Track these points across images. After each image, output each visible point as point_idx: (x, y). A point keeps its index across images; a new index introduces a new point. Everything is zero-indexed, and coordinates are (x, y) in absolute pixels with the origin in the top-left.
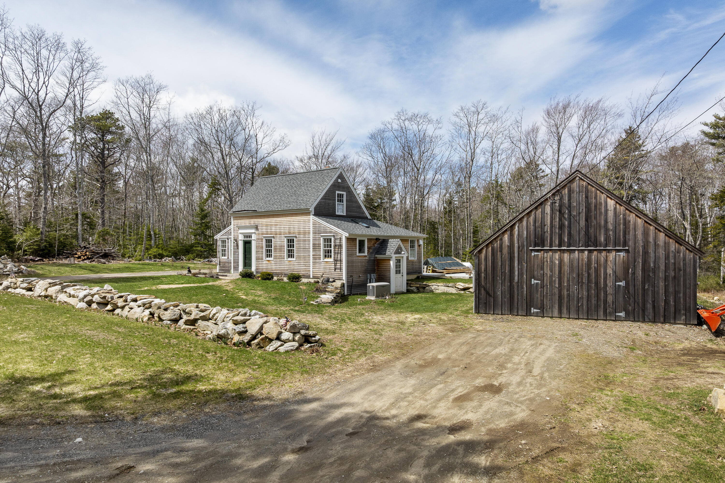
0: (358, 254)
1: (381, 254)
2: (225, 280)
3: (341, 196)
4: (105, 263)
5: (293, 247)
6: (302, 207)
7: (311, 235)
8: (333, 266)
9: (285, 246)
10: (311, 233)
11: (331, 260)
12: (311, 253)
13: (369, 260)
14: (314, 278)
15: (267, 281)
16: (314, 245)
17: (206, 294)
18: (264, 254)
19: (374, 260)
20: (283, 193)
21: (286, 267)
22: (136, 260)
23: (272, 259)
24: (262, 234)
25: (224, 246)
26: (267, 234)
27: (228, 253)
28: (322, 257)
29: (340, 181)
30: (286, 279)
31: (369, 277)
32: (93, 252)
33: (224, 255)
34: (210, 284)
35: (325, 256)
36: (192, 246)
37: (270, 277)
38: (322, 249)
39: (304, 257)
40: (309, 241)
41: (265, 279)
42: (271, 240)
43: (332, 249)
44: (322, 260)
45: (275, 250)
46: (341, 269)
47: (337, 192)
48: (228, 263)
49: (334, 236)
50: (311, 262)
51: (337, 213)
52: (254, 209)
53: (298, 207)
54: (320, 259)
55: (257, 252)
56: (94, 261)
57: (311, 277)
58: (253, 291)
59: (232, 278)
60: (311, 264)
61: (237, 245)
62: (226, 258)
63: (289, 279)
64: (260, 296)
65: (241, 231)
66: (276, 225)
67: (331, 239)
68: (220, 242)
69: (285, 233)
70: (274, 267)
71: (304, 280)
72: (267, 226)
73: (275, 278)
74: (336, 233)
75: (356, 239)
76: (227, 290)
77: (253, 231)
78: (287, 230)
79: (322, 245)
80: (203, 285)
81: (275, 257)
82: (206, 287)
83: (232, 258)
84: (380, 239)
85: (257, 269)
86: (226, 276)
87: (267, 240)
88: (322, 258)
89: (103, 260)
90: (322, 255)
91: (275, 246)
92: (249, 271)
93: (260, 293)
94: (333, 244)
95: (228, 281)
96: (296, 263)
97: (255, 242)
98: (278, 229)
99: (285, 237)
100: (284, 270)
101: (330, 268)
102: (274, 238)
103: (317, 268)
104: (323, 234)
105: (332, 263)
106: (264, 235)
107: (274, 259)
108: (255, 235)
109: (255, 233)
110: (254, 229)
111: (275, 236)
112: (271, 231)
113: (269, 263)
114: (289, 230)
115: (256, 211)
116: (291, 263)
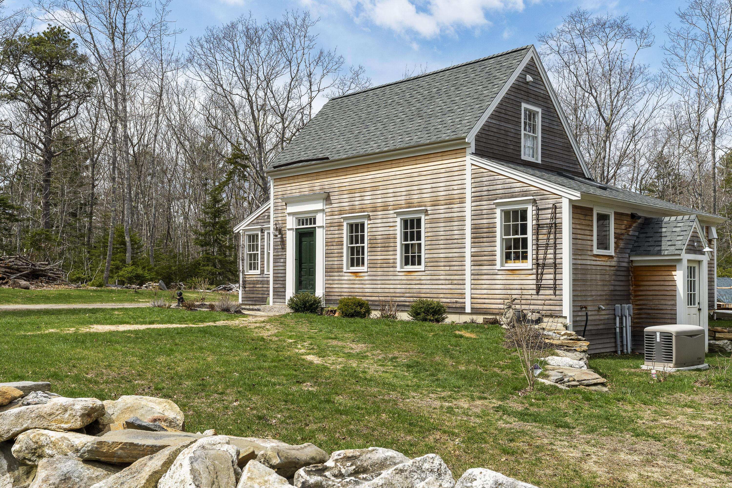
0: (596, 251)
1: (648, 253)
2: (256, 316)
3: (531, 115)
4: (27, 288)
5: (419, 238)
6: (444, 137)
7: (468, 205)
8: (531, 281)
9: (398, 236)
10: (468, 199)
11: (528, 264)
12: (468, 251)
13: (618, 269)
14: (475, 311)
15: (358, 319)
16: (476, 229)
17: (201, 348)
18: (345, 258)
19: (628, 270)
20: (388, 117)
21: (400, 288)
22: (93, 285)
23: (364, 268)
24: (341, 212)
25: (253, 247)
26: (352, 211)
27: (262, 261)
28: (498, 258)
29: (529, 78)
30: (404, 316)
31: (618, 313)
32: (9, 268)
33: (253, 266)
34: (220, 323)
35: (508, 257)
36: (197, 264)
37: (363, 310)
38: (498, 239)
39: (449, 260)
40: (462, 219)
41: (352, 316)
42: (363, 225)
43: (530, 235)
44: (498, 267)
45: (372, 247)
46: (555, 288)
47: (524, 105)
48: (262, 282)
49: (534, 201)
50: (468, 272)
51: (523, 157)
52: (321, 156)
53: (434, 139)
54: (492, 263)
55: (328, 255)
56: (7, 283)
57: (468, 309)
58: (335, 342)
59: (271, 314)
60: (468, 277)
61: (283, 242)
62: (258, 272)
63: (416, 314)
64: (361, 357)
65: (291, 209)
66: (374, 189)
67: (524, 212)
68: (246, 238)
69: (397, 206)
70: (368, 288)
71: (450, 319)
72: (351, 192)
73: (375, 314)
74: (541, 193)
75: (591, 210)
76: (263, 339)
77: (319, 206)
78: (402, 200)
79: (498, 229)
80: (201, 325)
81: (373, 265)
82: (204, 331)
83: (271, 272)
84: (639, 217)
85: (327, 294)
86: (259, 310)
87: (351, 226)
88: (498, 262)
89: (23, 283)
90: (498, 253)
91: (373, 239)
92: (311, 297)
93: (358, 347)
94: (530, 223)
95: (262, 319)
96: (429, 277)
97: (324, 230)
98: (380, 196)
99: (398, 214)
100: (398, 295)
101: (523, 287)
102: (370, 220)
103: (485, 286)
104: (501, 198)
105: (530, 272)
106: (346, 214)
107: (369, 269)
108: (325, 215)
109: (323, 210)
110: (322, 201)
111: (371, 214)
112: (362, 202)
113: (357, 278)
114: (408, 197)
115: (327, 158)
116: (413, 277)
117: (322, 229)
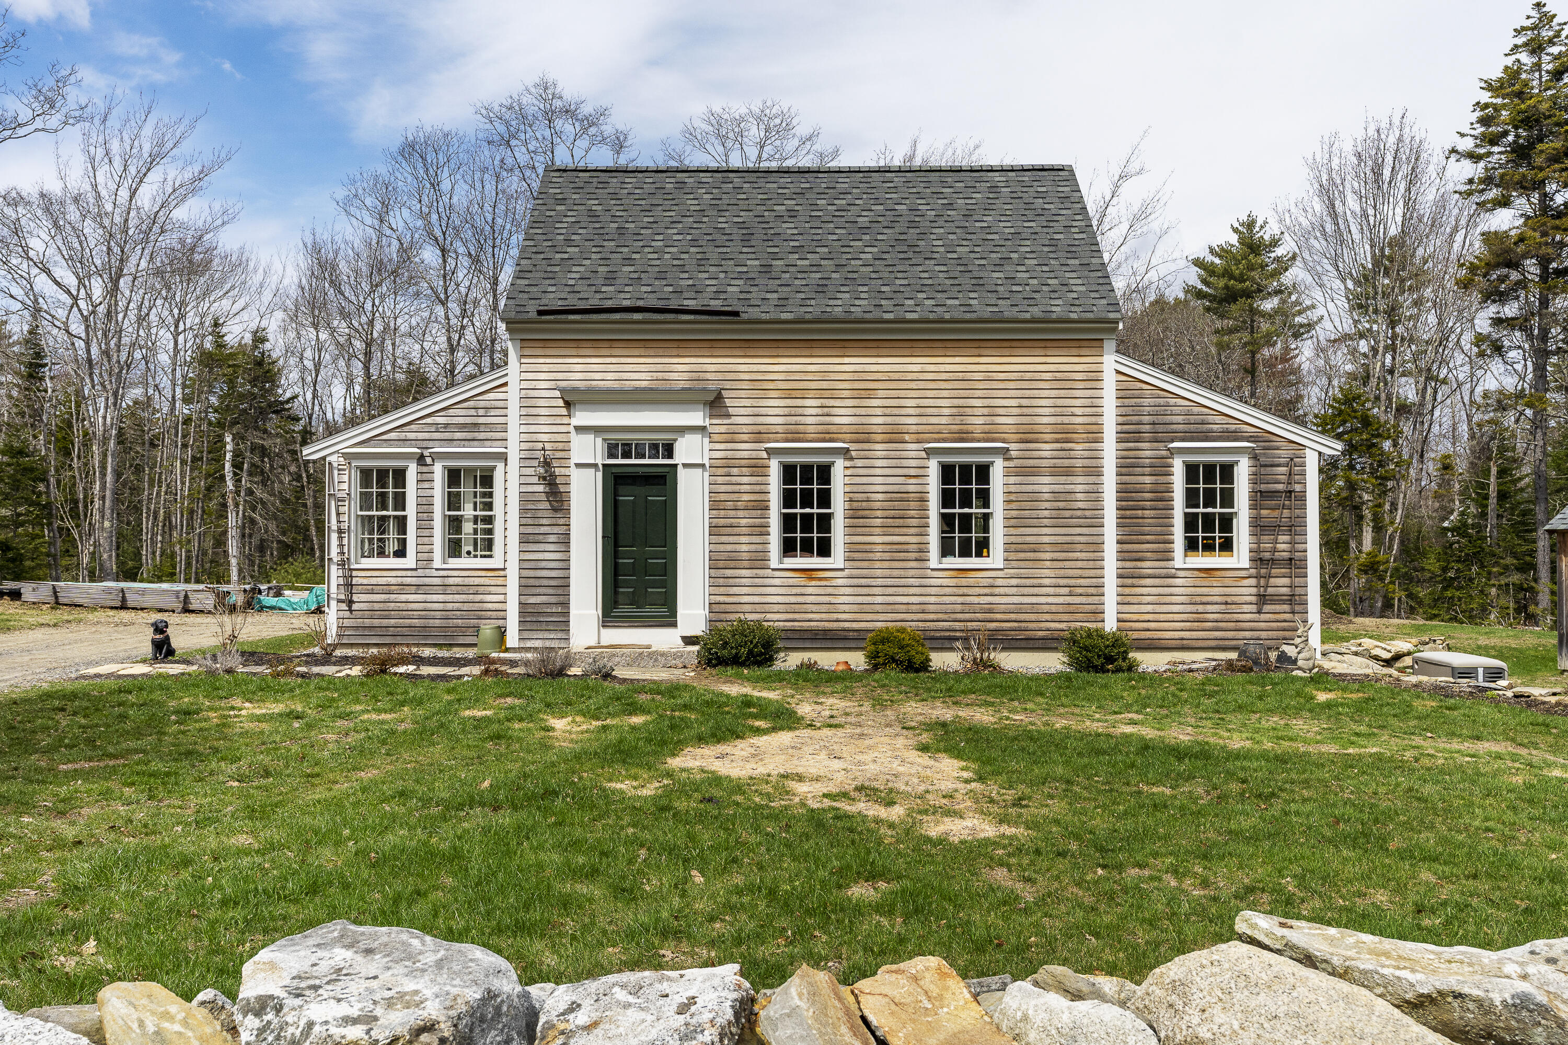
8: (1247, 591)
9: (929, 497)
10: (1110, 435)
11: (1236, 559)
12: (1109, 532)
16: (1127, 492)
18: (771, 538)
23: (832, 562)
24: (758, 436)
25: (384, 501)
26: (799, 436)
28: (1178, 547)
38: (1178, 513)
39: (1062, 548)
40: (1095, 472)
42: (826, 468)
43: (1241, 510)
44: (1178, 563)
45: (858, 517)
46: (1293, 600)
49: (1252, 452)
50: (1110, 573)
54: (1166, 555)
55: (716, 529)
60: (1110, 582)
61: (553, 494)
65: (583, 417)
66: (863, 394)
67: (1227, 469)
68: (353, 475)
69: (927, 436)
72: (796, 394)
73: (945, 659)
74: (1267, 438)
77: (696, 417)
79: (1178, 496)
81: (861, 554)
83: (508, 565)
87: (790, 468)
88: (1178, 554)
90: (1177, 538)
91: (856, 500)
94: (1242, 487)
96: (1014, 582)
97: (707, 474)
98: (879, 411)
99: (930, 452)
100: (932, 616)
101: (1229, 599)
102: (852, 459)
103: (1149, 599)
104: (1183, 440)
105: (1243, 574)
106: (777, 441)
107: (848, 564)
108: (706, 440)
109: (702, 429)
110: (702, 406)
111: (852, 446)
112: (827, 419)
113: (813, 583)
114: (958, 420)
115: (736, 314)
116: (971, 582)
117: (700, 470)
